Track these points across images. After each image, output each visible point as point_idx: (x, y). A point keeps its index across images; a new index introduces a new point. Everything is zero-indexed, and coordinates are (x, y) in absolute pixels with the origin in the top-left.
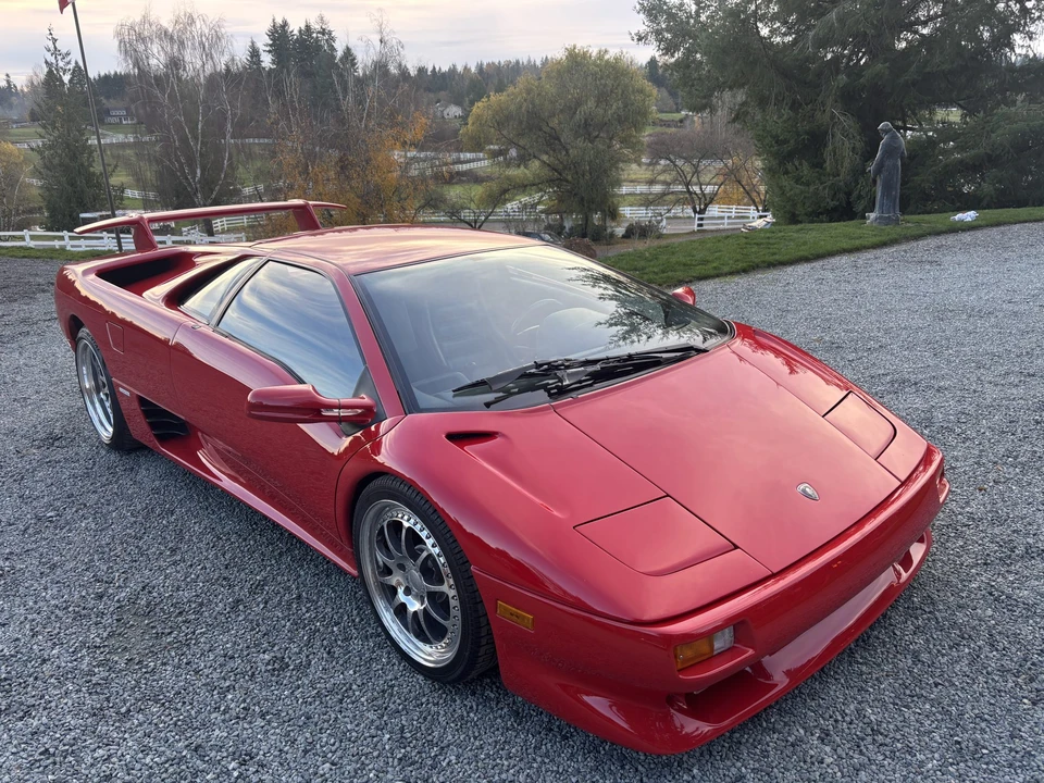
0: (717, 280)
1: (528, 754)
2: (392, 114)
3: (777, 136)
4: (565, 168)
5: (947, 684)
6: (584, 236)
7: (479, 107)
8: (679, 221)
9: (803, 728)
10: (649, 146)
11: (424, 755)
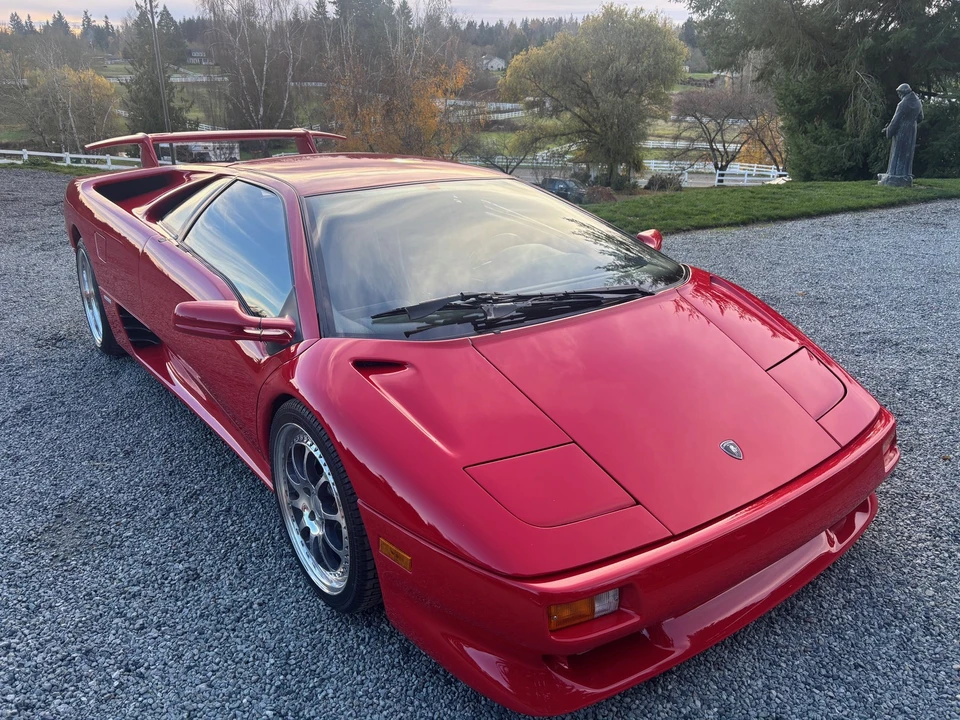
0: (714, 230)
1: (406, 696)
2: (436, 63)
3: (799, 96)
4: (594, 120)
5: (868, 667)
6: (608, 184)
7: (517, 60)
8: (701, 176)
9: (701, 700)
10: (677, 104)
11: (302, 685)
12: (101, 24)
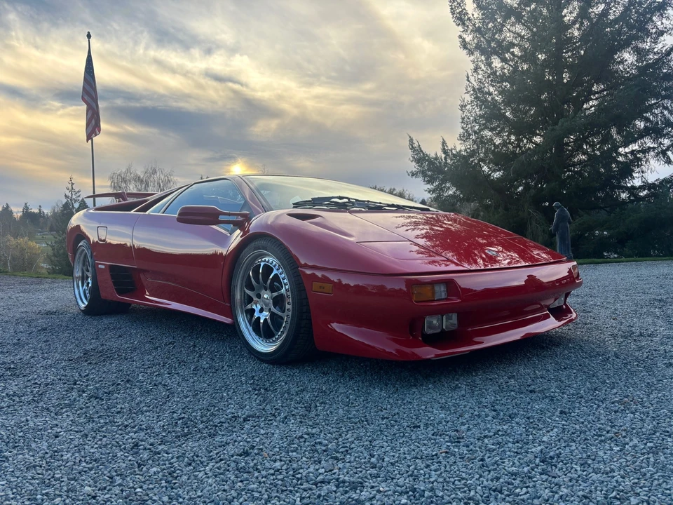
12: (36, 211)
